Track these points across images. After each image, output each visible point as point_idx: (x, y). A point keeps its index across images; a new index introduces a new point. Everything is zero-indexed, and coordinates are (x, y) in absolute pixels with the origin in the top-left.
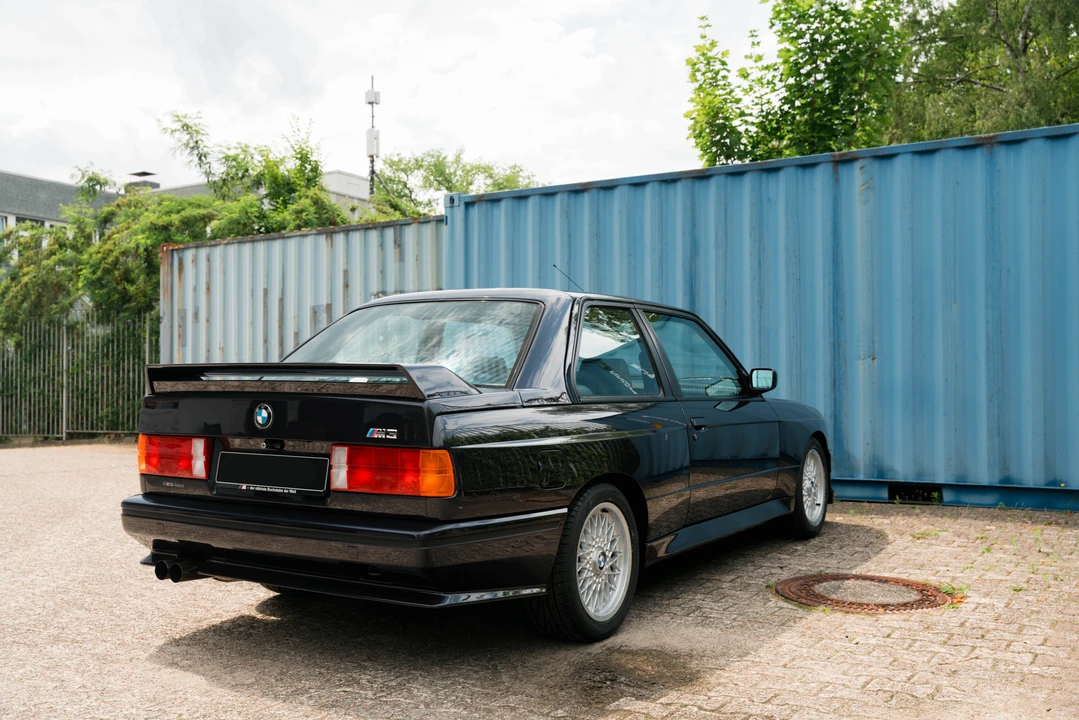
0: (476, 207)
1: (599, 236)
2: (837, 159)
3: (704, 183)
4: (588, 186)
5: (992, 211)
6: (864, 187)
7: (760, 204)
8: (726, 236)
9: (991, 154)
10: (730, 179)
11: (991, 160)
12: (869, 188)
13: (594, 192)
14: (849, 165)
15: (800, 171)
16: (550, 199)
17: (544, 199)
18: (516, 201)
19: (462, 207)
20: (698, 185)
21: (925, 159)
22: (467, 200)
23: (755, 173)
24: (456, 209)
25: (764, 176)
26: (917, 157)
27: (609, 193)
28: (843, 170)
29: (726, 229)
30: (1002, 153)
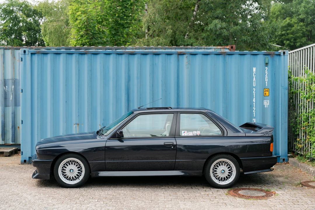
0: (36, 55)
1: (91, 71)
2: (179, 53)
3: (132, 56)
4: (87, 53)
5: (225, 74)
6: (187, 63)
7: (153, 66)
8: (141, 75)
9: (225, 57)
10: (142, 55)
11: (224, 59)
12: (189, 64)
13: (90, 55)
14: (182, 56)
15: (166, 55)
16: (70, 56)
17: (68, 55)
18: (55, 55)
19: (30, 54)
20: (131, 56)
21: (205, 56)
22: (32, 52)
23: (151, 55)
24: (26, 56)
25: (154, 56)
26: (203, 55)
27: (95, 56)
28: (180, 57)
29: (141, 73)
30: (227, 56)
